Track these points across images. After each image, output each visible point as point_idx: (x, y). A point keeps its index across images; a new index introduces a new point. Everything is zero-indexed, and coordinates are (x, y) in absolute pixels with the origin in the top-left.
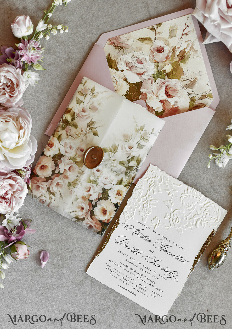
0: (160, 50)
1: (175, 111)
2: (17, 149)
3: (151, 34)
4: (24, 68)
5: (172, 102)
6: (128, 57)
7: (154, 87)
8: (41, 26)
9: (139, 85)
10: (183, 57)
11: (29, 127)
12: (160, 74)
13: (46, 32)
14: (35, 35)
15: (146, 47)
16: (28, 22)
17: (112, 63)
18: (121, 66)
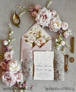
0: (35, 34)
1: (44, 44)
2: (16, 67)
3: (31, 31)
4: (10, 51)
5: (42, 42)
6: (29, 38)
7: (37, 41)
8: (9, 41)
9: (34, 42)
10: (40, 33)
11: (16, 62)
12: (37, 38)
13: (11, 41)
14: (9, 43)
15: (32, 34)
16: (6, 41)
17: (26, 41)
18: (29, 40)
